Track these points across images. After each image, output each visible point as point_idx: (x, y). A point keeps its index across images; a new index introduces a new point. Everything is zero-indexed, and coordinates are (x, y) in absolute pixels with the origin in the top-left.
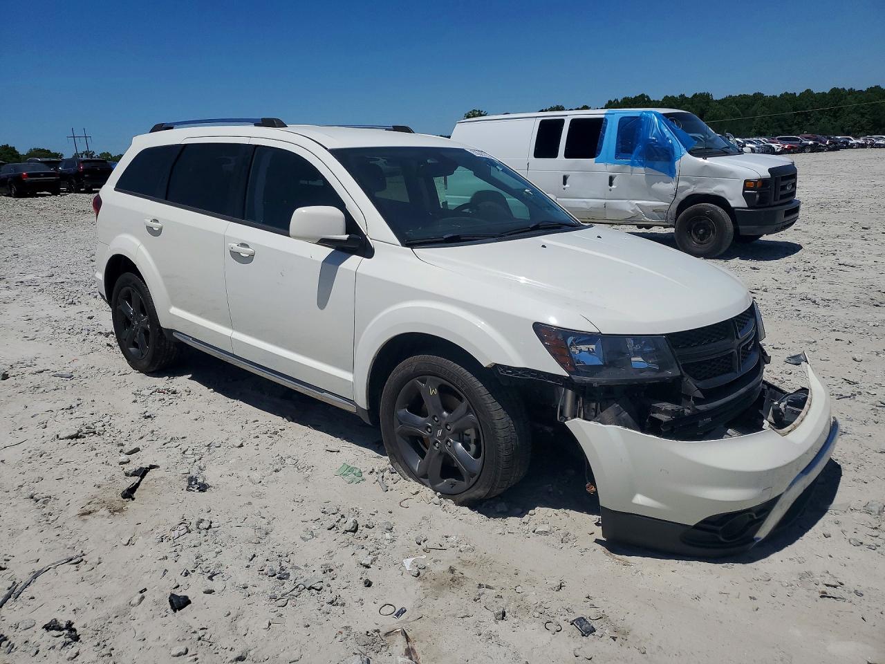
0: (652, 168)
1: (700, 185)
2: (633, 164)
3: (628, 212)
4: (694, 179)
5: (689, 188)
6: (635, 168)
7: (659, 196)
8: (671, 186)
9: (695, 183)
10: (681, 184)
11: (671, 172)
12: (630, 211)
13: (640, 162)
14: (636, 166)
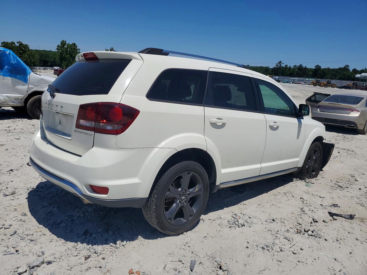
0: (15, 77)
1: (39, 87)
2: (4, 75)
3: (2, 100)
4: (36, 84)
5: (33, 88)
6: (6, 78)
7: (19, 92)
8: (25, 87)
9: (36, 86)
10: (30, 86)
11: (25, 80)
12: (2, 99)
13: (8, 75)
14: (6, 76)
